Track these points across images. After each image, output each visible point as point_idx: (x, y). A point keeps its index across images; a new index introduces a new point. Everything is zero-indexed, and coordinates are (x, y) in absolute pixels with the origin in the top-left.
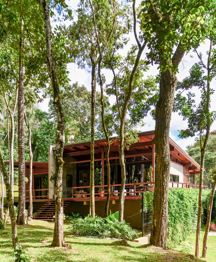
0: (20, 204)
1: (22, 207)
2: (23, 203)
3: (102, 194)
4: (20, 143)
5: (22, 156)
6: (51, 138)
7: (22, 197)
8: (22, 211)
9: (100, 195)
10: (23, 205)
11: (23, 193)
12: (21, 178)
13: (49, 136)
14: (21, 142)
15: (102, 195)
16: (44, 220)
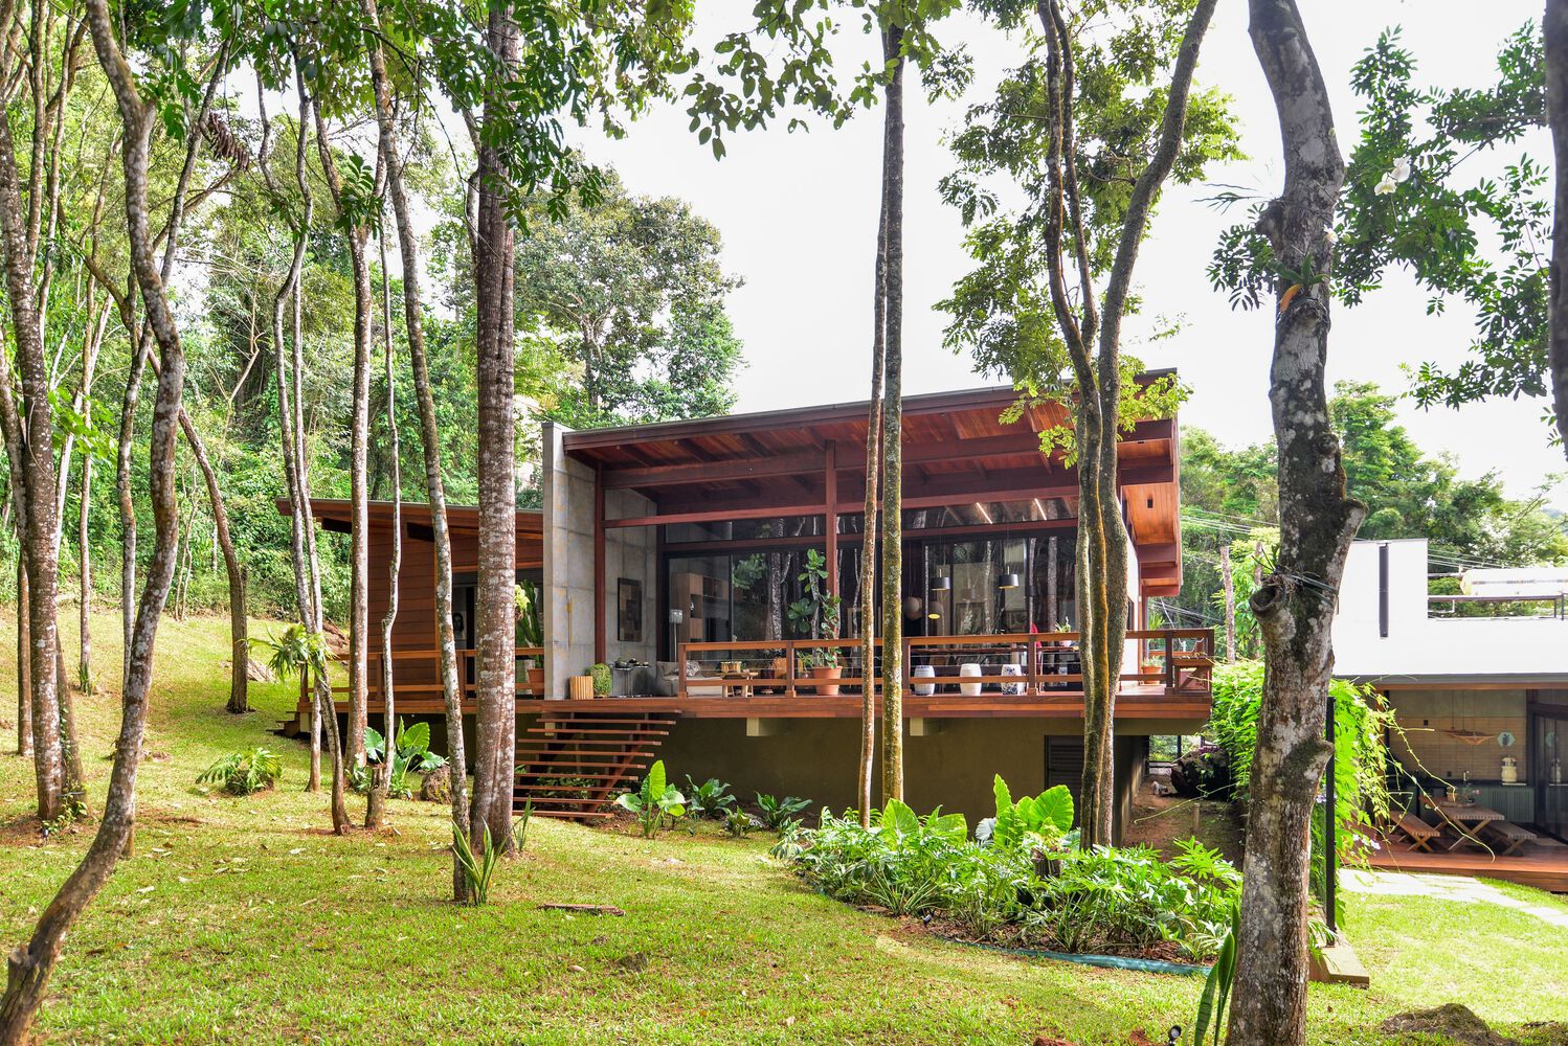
0: (489, 737)
1: (499, 754)
2: (505, 730)
3: (834, 682)
4: (493, 388)
5: (501, 462)
6: (453, 402)
7: (503, 695)
8: (498, 777)
9: (823, 687)
10: (505, 742)
11: (504, 673)
12: (497, 589)
13: (443, 390)
14: (499, 381)
15: (834, 691)
16: (561, 818)
